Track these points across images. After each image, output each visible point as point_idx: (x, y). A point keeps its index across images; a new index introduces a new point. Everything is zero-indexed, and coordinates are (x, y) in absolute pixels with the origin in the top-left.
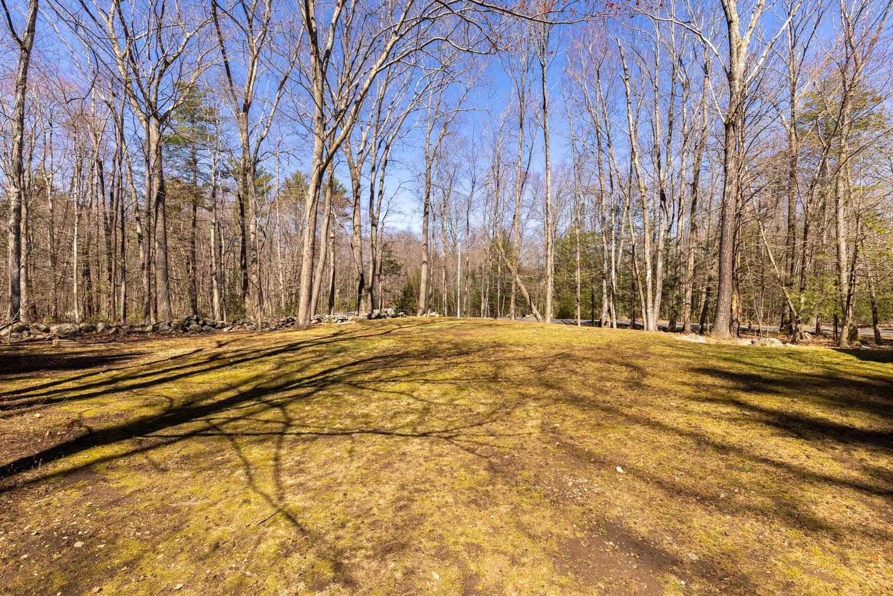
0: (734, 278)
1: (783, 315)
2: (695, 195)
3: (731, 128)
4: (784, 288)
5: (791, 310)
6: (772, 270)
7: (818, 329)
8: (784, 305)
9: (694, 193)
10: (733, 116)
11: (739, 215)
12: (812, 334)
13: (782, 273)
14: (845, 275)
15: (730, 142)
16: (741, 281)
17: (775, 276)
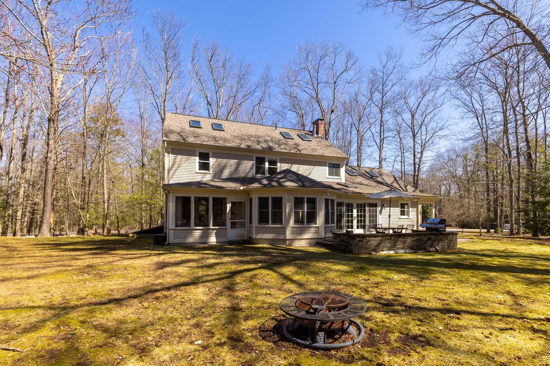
0: (53, 204)
1: (79, 225)
2: (25, 150)
3: (52, 122)
4: (80, 210)
5: (83, 222)
6: (73, 201)
7: (96, 231)
8: (80, 220)
9: (24, 148)
10: (53, 116)
11: (55, 169)
12: (93, 234)
13: (79, 202)
14: (106, 205)
15: (51, 129)
16: (56, 206)
17: (75, 204)
